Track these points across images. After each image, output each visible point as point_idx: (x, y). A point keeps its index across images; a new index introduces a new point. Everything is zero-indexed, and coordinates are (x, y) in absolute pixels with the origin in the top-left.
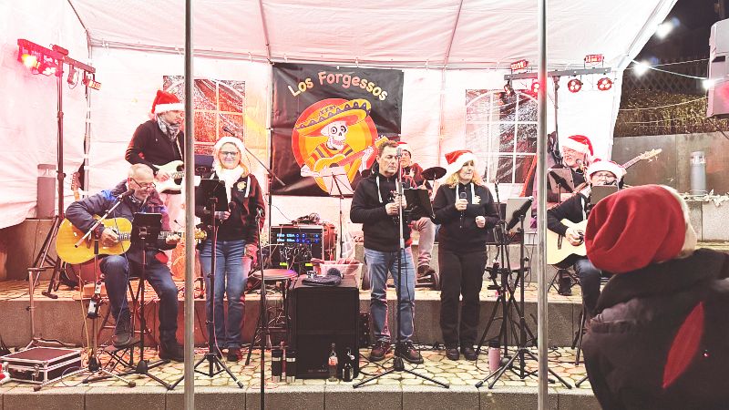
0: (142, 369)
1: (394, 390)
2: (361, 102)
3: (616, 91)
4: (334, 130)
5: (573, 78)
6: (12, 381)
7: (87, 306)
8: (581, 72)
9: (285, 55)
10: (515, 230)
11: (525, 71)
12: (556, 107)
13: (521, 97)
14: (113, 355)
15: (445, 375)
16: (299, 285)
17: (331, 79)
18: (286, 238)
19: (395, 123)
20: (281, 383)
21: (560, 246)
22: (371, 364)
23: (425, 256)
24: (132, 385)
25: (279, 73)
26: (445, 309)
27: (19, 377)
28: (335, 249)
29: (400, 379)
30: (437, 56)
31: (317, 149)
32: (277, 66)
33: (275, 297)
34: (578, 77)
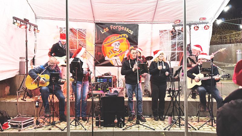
0: (53, 124)
1: (136, 131)
2: (124, 35)
3: (211, 30)
4: (116, 44)
5: (196, 26)
6: (11, 128)
7: (35, 103)
8: (198, 24)
9: (99, 20)
10: (176, 77)
11: (179, 23)
12: (190, 35)
13: (178, 32)
14: (44, 119)
15: (153, 126)
16: (105, 96)
17: (114, 28)
18: (100, 80)
19: (136, 42)
20: (99, 129)
21: (192, 82)
22: (129, 122)
23: (147, 86)
24: (50, 129)
25: (98, 26)
26: (153, 104)
27: (14, 127)
28: (116, 84)
29: (138, 127)
30: (150, 19)
31: (110, 51)
32: (97, 24)
33: (97, 100)
34: (197, 25)
